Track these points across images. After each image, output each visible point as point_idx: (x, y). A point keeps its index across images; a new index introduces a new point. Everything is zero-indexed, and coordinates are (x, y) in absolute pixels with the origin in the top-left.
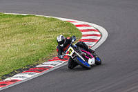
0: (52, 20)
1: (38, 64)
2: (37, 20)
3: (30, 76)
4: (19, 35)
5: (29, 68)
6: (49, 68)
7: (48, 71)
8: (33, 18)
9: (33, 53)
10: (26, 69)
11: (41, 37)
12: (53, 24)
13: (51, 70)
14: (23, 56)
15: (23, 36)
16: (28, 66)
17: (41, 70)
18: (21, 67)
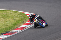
0: (16, 12)
1: (10, 31)
2: (9, 12)
3: (6, 36)
4: (1, 18)
5: (6, 33)
6: (14, 33)
7: (14, 34)
8: (7, 11)
9: (7, 26)
10: (5, 33)
11: (11, 20)
12: (16, 14)
13: (16, 34)
14: (3, 28)
15: (3, 19)
16: (5, 32)
17: (11, 34)
18: (2, 33)
